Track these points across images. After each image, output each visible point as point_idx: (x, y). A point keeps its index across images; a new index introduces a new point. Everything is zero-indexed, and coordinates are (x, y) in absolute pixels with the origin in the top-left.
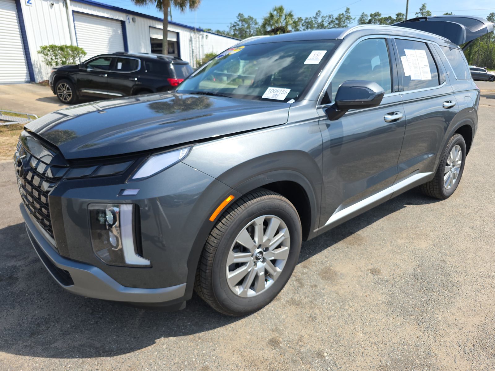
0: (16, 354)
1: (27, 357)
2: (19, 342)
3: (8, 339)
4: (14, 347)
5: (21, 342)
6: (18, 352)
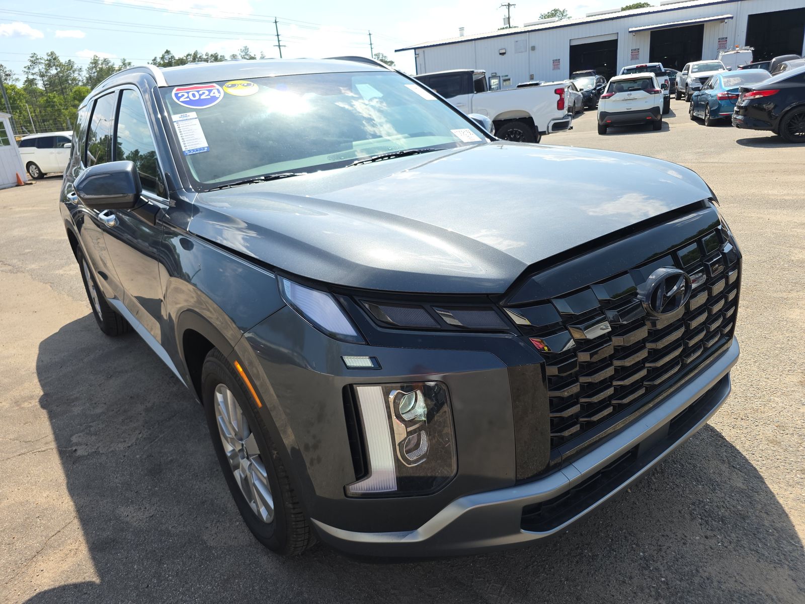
0: (787, 515)
1: (781, 501)
2: (767, 525)
3: (773, 542)
4: (778, 525)
5: (766, 521)
6: (783, 515)
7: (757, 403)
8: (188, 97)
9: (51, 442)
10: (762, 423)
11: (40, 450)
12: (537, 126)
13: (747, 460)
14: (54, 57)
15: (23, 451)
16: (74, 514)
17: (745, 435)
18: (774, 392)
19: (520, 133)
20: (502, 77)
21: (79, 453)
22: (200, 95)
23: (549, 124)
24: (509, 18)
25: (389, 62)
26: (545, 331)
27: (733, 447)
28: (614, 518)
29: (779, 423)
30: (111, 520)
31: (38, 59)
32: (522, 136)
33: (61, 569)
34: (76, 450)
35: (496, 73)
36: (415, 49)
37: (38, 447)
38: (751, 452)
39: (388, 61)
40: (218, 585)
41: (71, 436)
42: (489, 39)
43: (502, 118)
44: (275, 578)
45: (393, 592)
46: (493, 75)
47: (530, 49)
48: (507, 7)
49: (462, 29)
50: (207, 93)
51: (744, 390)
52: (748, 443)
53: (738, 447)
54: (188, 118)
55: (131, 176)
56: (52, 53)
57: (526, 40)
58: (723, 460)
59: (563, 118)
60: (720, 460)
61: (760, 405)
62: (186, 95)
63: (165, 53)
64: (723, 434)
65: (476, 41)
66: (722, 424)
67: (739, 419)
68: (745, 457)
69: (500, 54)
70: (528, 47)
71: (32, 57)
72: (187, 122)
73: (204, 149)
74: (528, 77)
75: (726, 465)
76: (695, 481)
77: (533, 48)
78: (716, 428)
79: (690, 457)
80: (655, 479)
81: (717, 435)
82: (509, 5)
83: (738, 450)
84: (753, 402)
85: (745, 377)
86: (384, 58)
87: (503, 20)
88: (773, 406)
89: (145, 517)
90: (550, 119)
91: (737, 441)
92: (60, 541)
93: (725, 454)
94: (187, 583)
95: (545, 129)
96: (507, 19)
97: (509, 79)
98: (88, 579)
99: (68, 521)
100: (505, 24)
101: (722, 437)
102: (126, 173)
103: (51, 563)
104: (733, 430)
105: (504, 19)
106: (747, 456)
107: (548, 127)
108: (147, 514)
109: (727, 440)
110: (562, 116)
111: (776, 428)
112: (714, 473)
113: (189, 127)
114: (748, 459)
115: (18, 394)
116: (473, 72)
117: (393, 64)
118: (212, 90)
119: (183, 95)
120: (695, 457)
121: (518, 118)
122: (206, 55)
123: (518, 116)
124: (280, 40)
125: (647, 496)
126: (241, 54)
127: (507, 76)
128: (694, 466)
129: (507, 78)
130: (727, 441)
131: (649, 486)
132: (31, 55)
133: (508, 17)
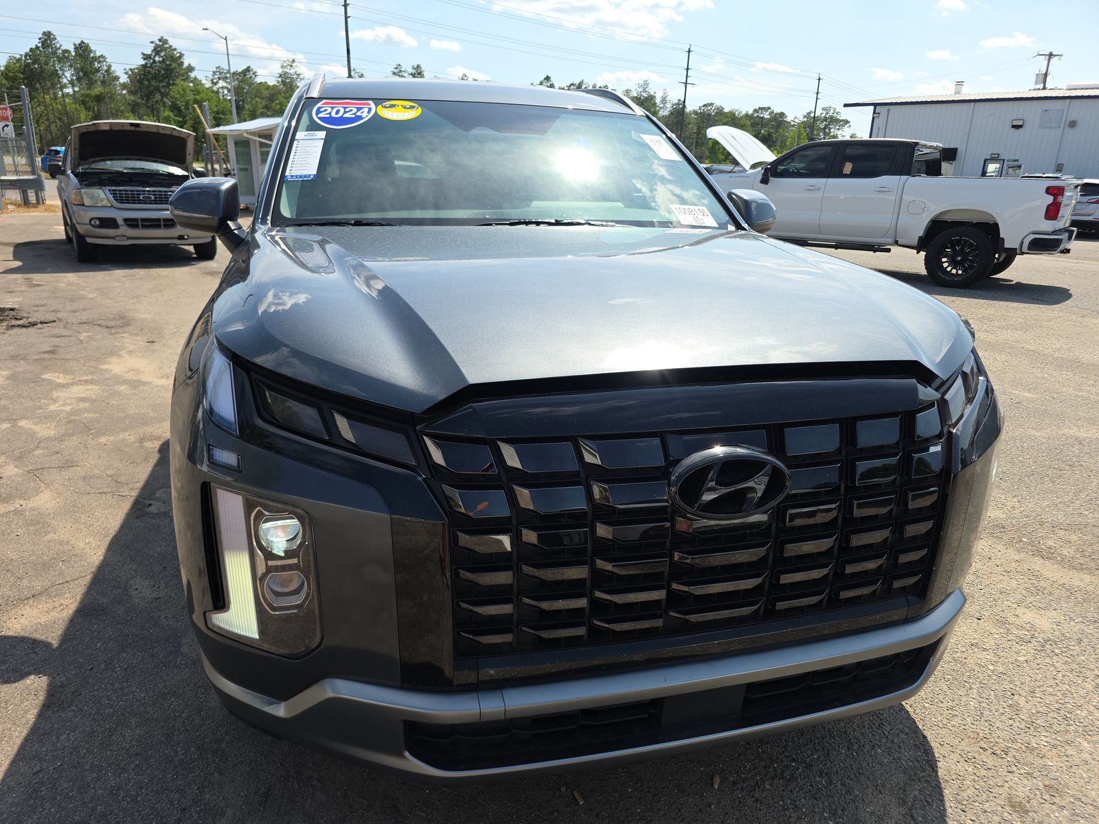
7: (1044, 739)
8: (330, 113)
9: (137, 489)
10: (1022, 771)
11: (120, 494)
12: (1003, 239)
13: (945, 816)
14: (419, 71)
15: (105, 490)
16: (94, 570)
17: (976, 778)
18: (1090, 733)
19: (971, 245)
20: (1008, 161)
21: (151, 509)
22: (345, 112)
23: (1025, 238)
24: (1046, 75)
25: (843, 120)
26: (468, 483)
27: (940, 788)
28: (661, 813)
29: (1053, 782)
30: (119, 587)
31: (401, 71)
32: (975, 250)
33: (39, 620)
34: (150, 505)
35: (999, 155)
36: (875, 105)
37: (122, 490)
38: (964, 807)
39: (841, 119)
40: (152, 696)
41: (159, 489)
42: (999, 103)
43: (949, 218)
44: (211, 713)
45: (314, 783)
46: (993, 156)
47: (1067, 124)
48: (1047, 57)
49: (960, 83)
50: (355, 110)
51: (1038, 712)
52: (970, 792)
53: (946, 792)
54: (316, 137)
55: (222, 196)
56: (418, 66)
57: (1063, 111)
58: (904, 801)
59: (1054, 233)
60: (899, 798)
61: (1046, 744)
62: (329, 110)
63: (545, 79)
64: (939, 764)
65: (977, 104)
66: (951, 749)
67: (990, 751)
68: (945, 810)
69: (1014, 127)
70: (1063, 120)
71: (396, 68)
72: (310, 142)
73: (309, 177)
74: (1053, 167)
75: (903, 810)
76: (830, 812)
77: (1073, 124)
78: (935, 750)
79: (852, 776)
80: (771, 785)
81: (928, 761)
82: (1051, 55)
83: (943, 796)
84: (1037, 734)
85: (1059, 694)
86: (835, 115)
87: (1035, 77)
88: (1069, 752)
89: (150, 596)
90: (1030, 231)
91: (955, 782)
92: (60, 592)
93: (916, 793)
94: (127, 681)
95: (1016, 245)
96: (1043, 77)
97: (1020, 167)
98: (49, 640)
99: (82, 574)
100: (1036, 83)
101: (934, 768)
102: (218, 191)
103: (35, 611)
104: (963, 763)
105: (1038, 75)
106: (949, 810)
107: (1022, 243)
108: (155, 595)
109: (940, 774)
110: (1051, 230)
111: (1041, 787)
112: (873, 813)
113: (308, 148)
114: (948, 814)
115: (149, 432)
116: (917, 144)
117: (848, 125)
118: (363, 108)
119: (326, 110)
120: (862, 778)
121: (975, 222)
122: (593, 87)
123: (975, 219)
124: (689, 75)
125: (737, 804)
126: (638, 89)
127: (1017, 161)
128: (848, 792)
129: (1016, 163)
130: (937, 775)
131: (751, 791)
132: (396, 66)
133: (1044, 72)
